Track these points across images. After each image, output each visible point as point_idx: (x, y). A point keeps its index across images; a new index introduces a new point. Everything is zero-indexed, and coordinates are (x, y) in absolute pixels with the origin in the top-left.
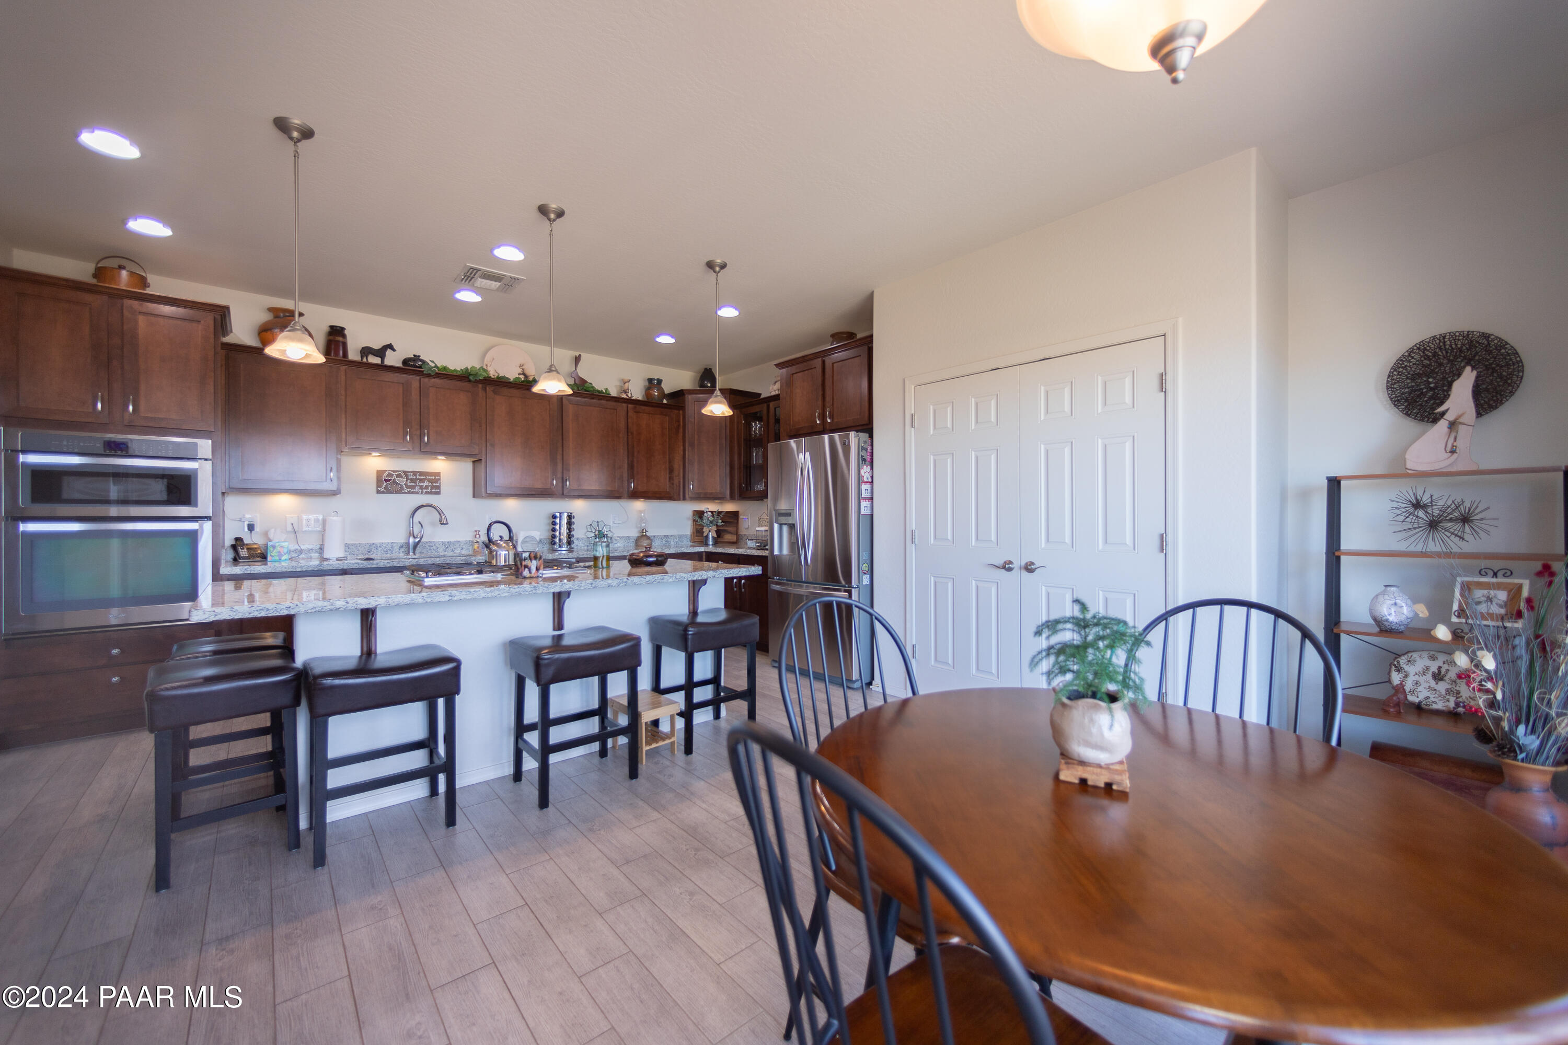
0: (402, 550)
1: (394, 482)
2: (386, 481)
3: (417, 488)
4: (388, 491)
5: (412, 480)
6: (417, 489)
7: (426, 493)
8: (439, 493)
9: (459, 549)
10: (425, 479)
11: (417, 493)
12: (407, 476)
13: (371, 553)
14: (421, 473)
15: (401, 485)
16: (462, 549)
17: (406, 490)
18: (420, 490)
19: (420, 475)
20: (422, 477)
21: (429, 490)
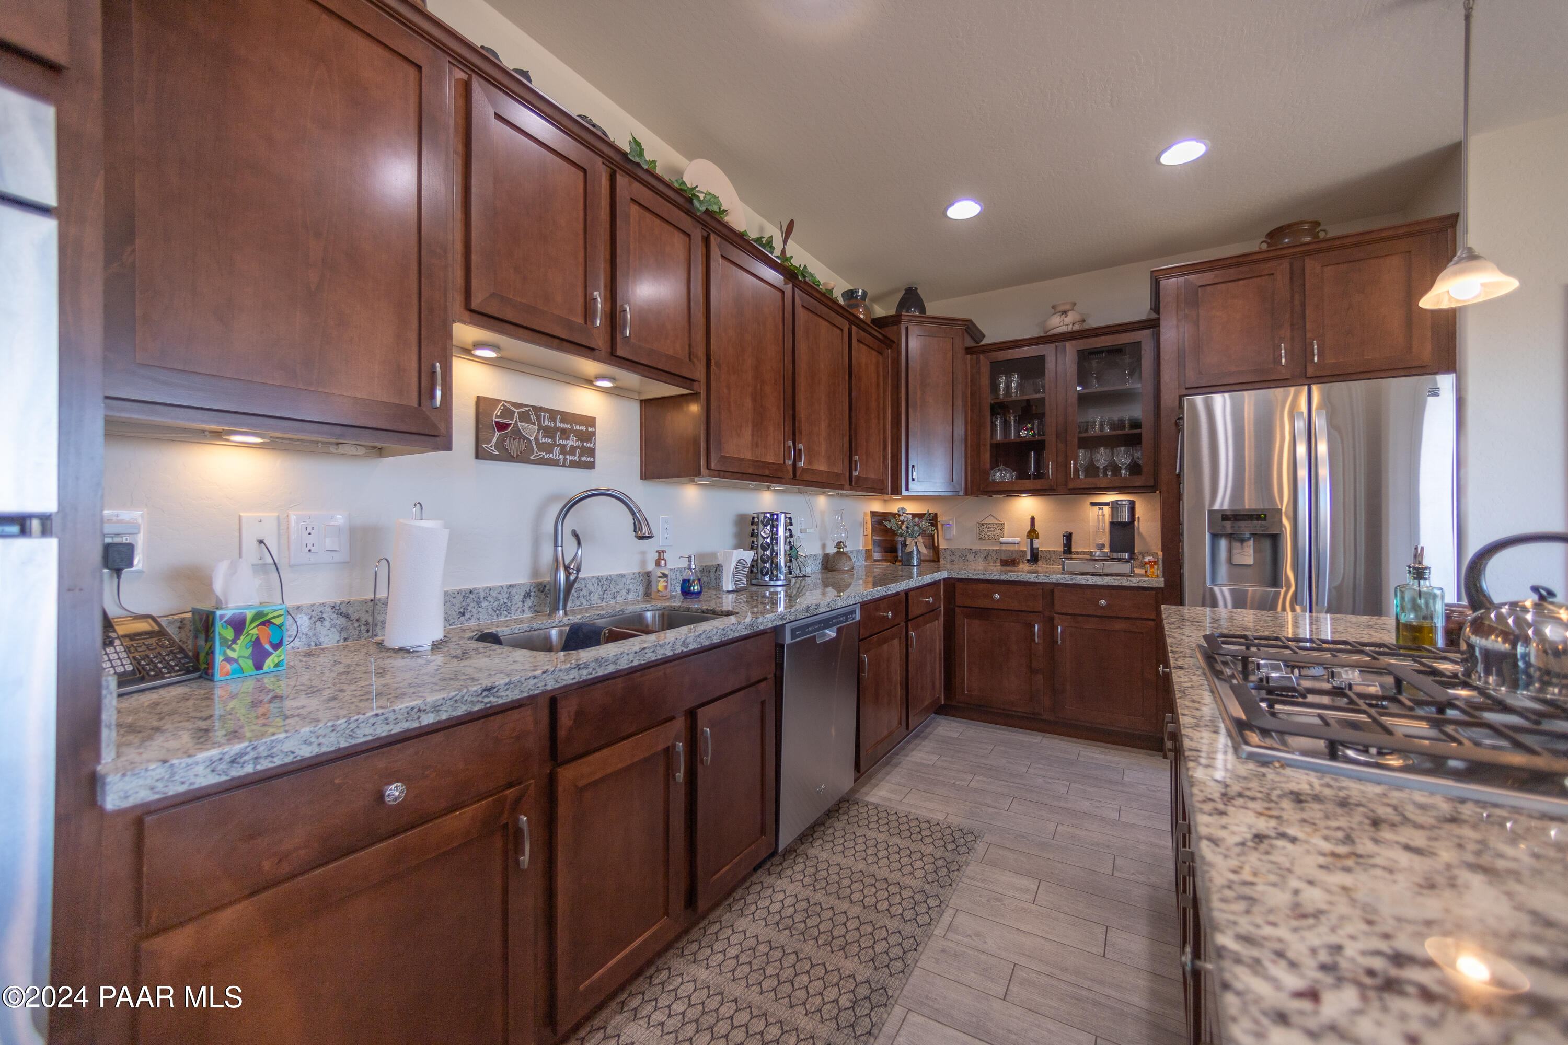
0: (529, 602)
1: (517, 434)
2: (501, 427)
3: (557, 450)
4: (506, 456)
5: (548, 432)
6: (556, 454)
7: (574, 465)
8: (591, 466)
9: (624, 592)
10: (571, 430)
11: (554, 463)
12: (538, 417)
13: (467, 616)
14: (566, 417)
15: (529, 441)
16: (628, 591)
17: (536, 454)
18: (562, 457)
19: (562, 421)
20: (565, 426)
21: (576, 458)
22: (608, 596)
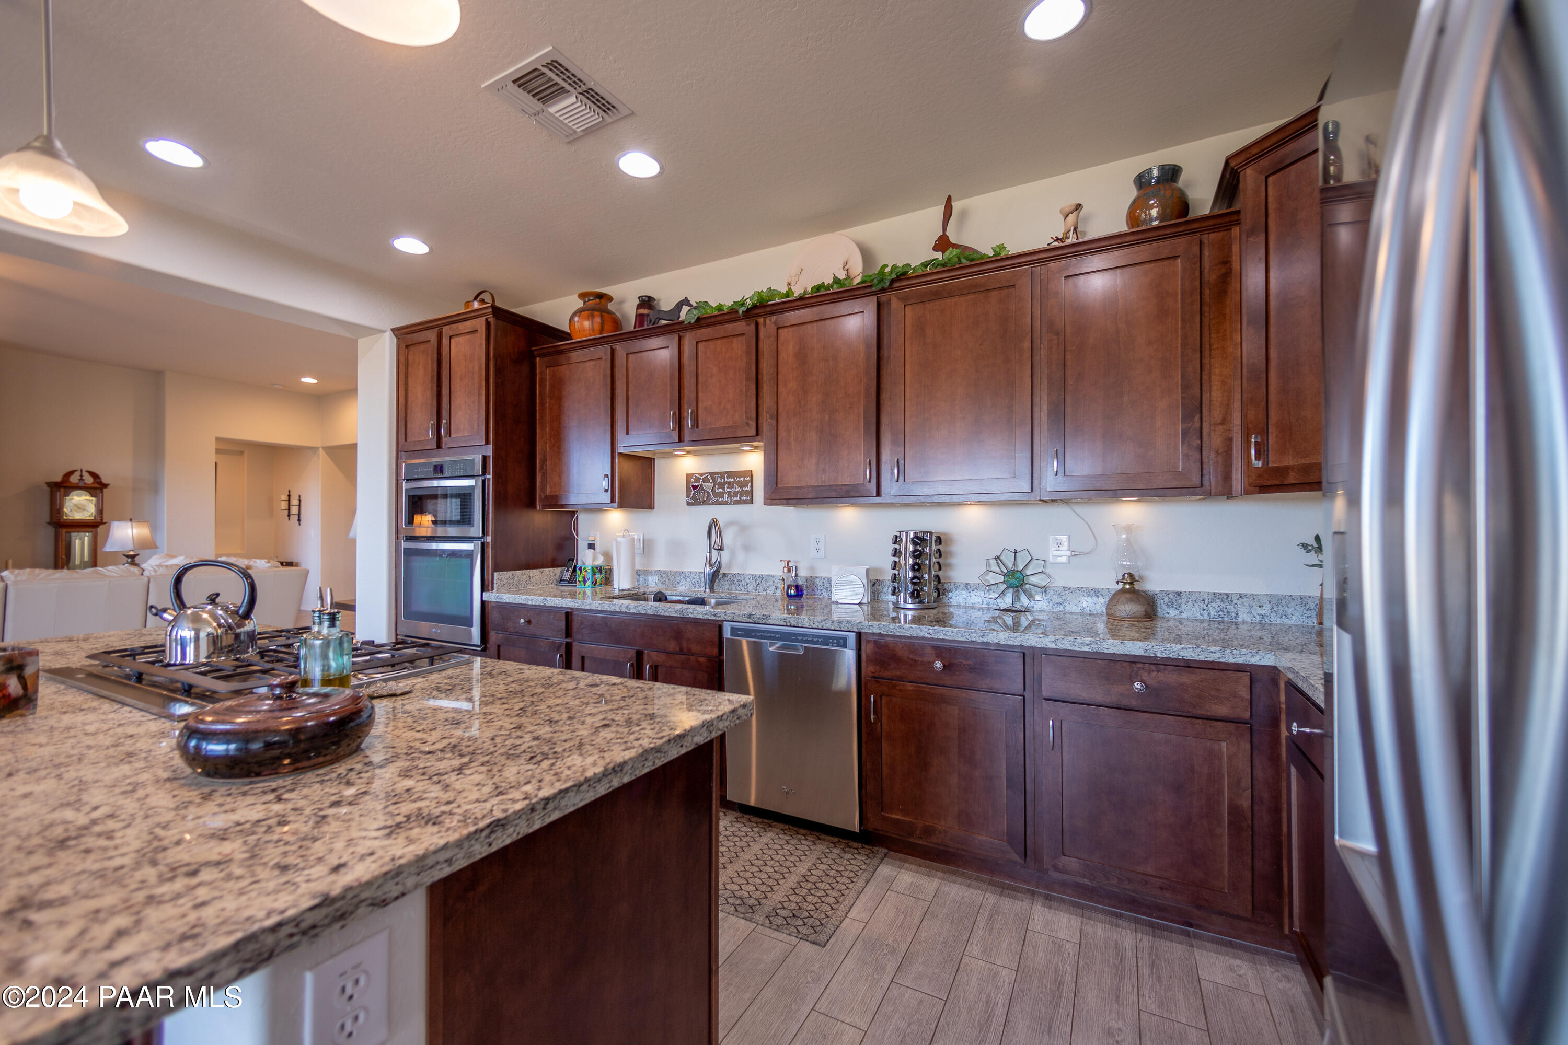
1: (703, 489)
2: (695, 487)
3: (726, 495)
4: (696, 503)
5: (721, 486)
6: (725, 498)
7: (736, 503)
8: (750, 502)
9: (773, 588)
10: (734, 482)
11: (725, 503)
12: (714, 479)
14: (731, 474)
15: (708, 493)
16: (777, 588)
17: (713, 499)
18: (729, 499)
19: (728, 477)
20: (730, 480)
21: (738, 499)
22: (760, 588)
